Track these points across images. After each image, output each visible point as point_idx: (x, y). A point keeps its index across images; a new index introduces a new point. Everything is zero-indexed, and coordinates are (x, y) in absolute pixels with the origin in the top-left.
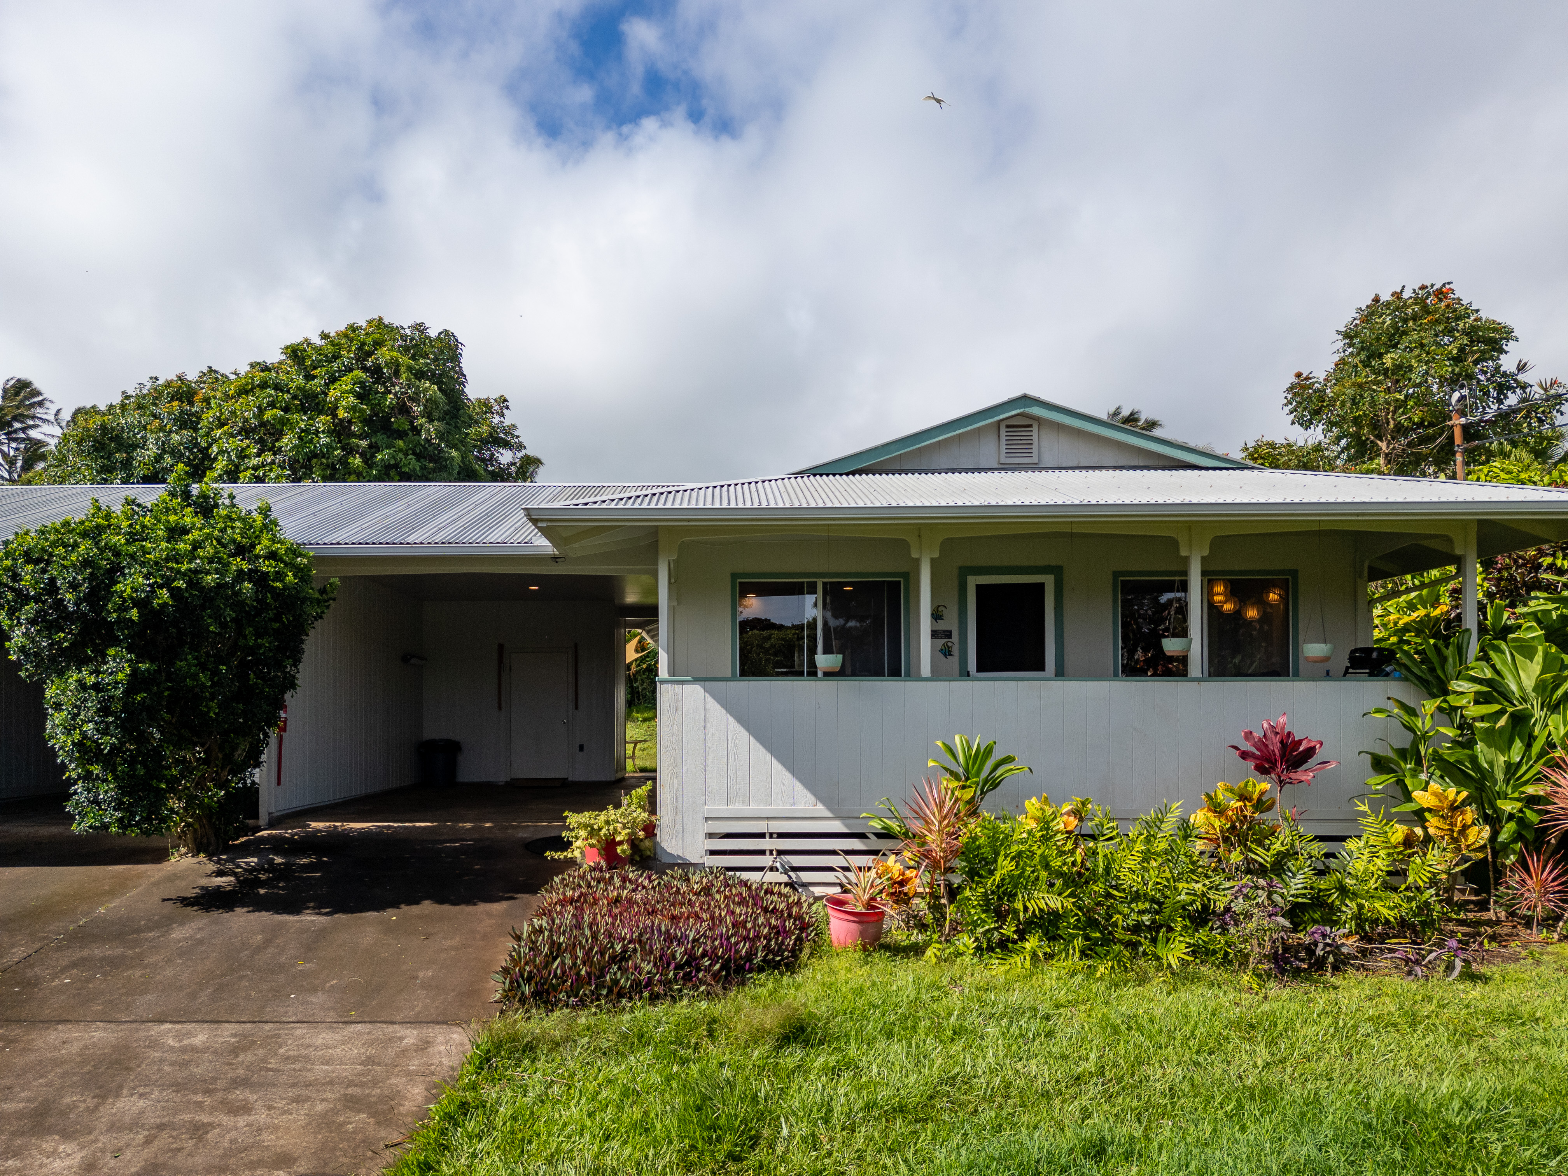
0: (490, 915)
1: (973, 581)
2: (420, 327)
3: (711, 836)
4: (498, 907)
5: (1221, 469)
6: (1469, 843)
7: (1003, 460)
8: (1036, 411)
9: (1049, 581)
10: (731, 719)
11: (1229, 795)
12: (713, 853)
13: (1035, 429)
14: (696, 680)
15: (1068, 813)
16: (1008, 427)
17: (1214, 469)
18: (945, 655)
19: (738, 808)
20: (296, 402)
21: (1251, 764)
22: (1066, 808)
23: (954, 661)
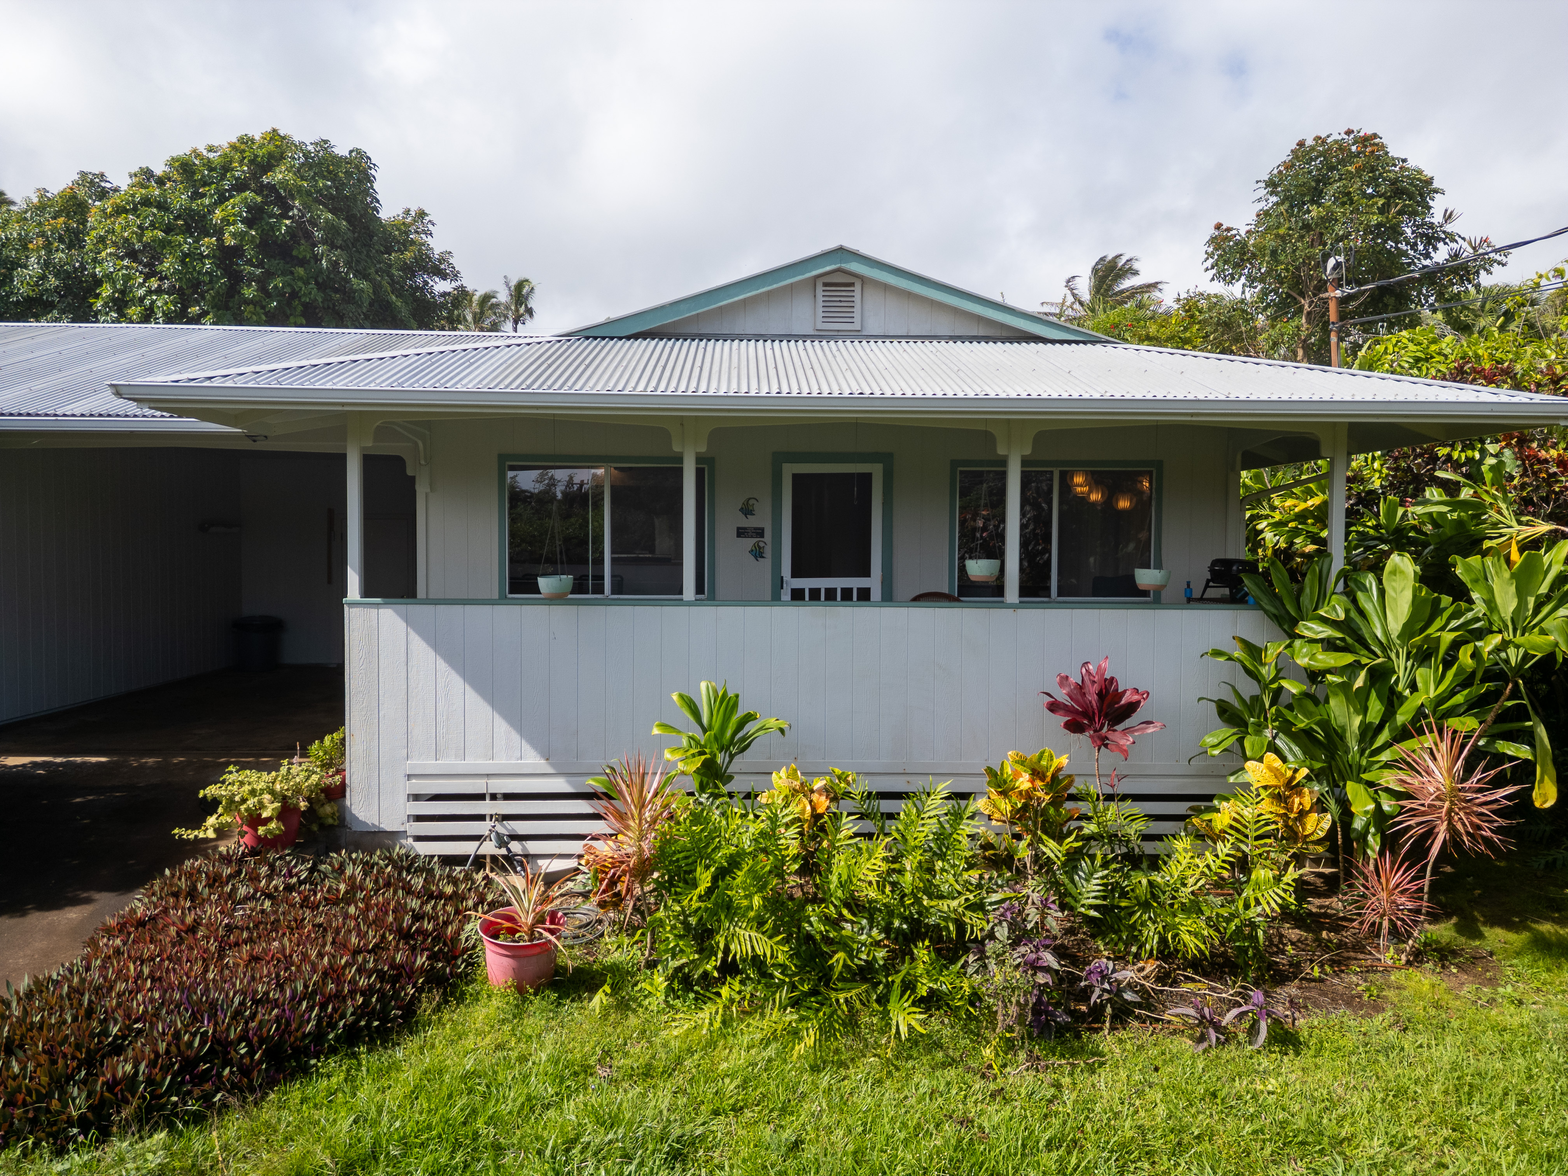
1: (789, 470)
2: (324, 144)
3: (417, 797)
5: (1069, 342)
6: (1306, 833)
7: (820, 326)
8: (855, 267)
9: (876, 470)
10: (433, 653)
11: (1019, 768)
12: (419, 818)
13: (857, 288)
15: (820, 792)
16: (826, 285)
17: (1062, 342)
18: (756, 557)
19: (450, 762)
20: (181, 222)
21: (1061, 719)
22: (818, 784)
23: (766, 563)
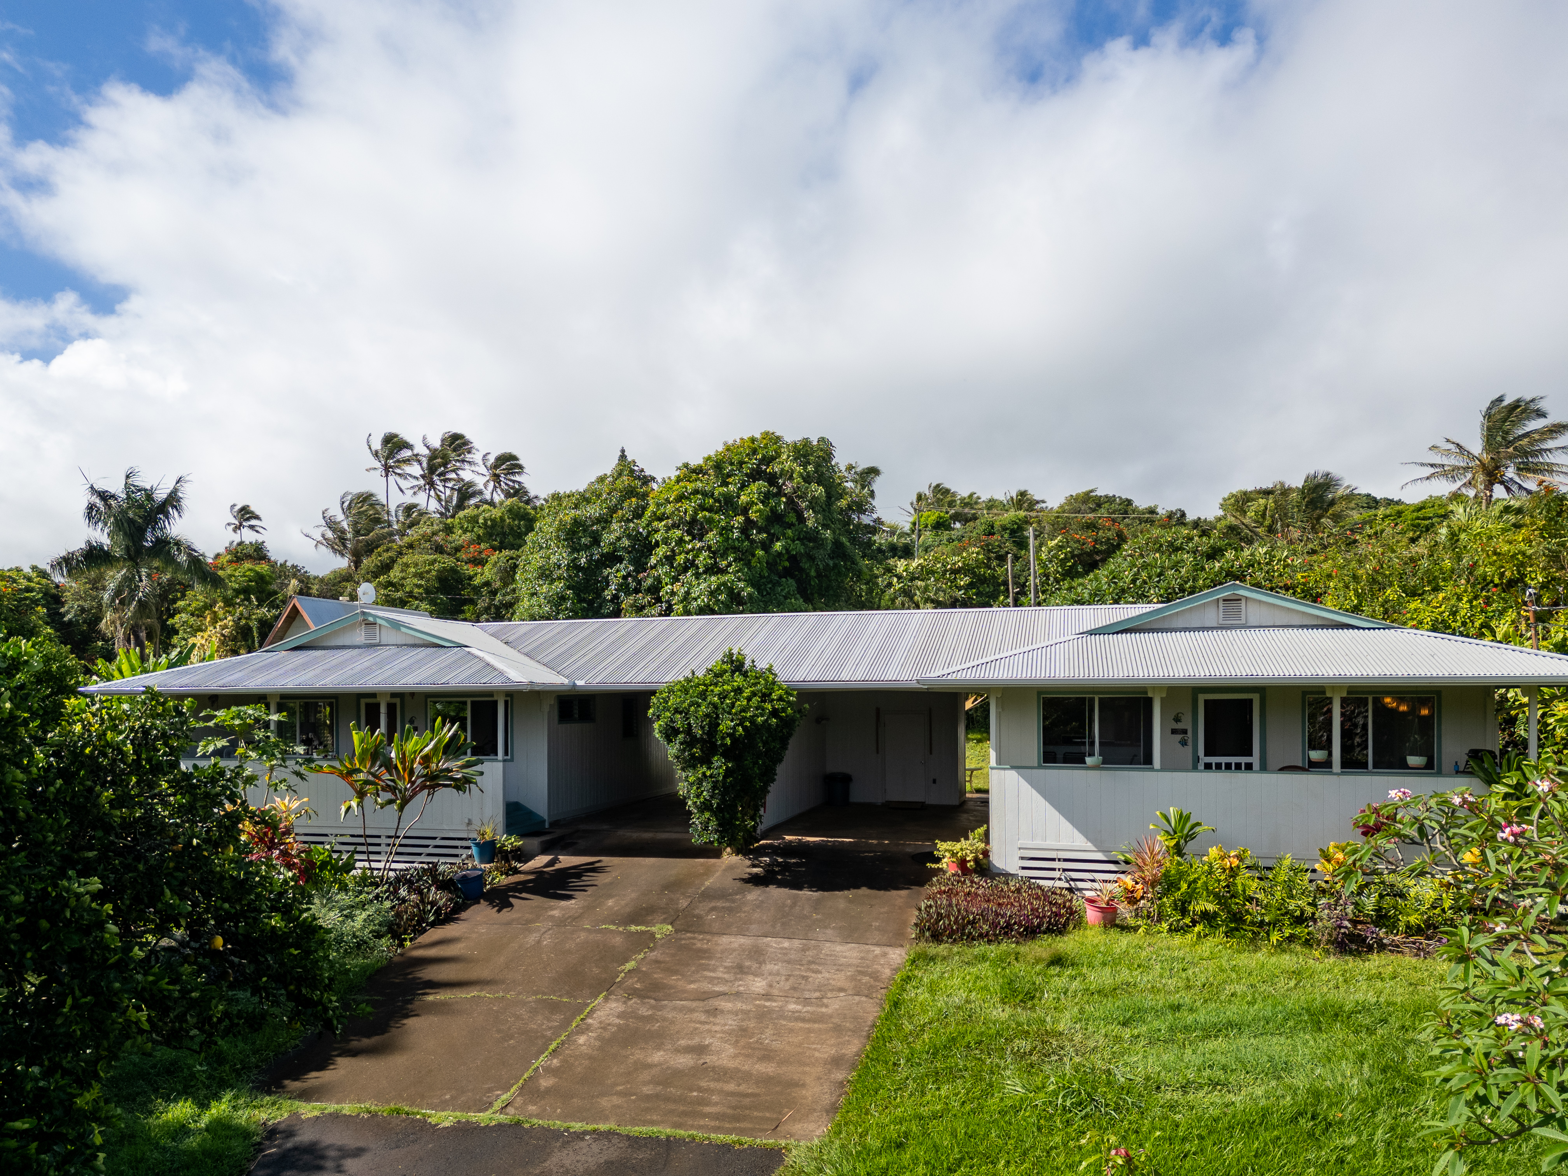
0: (901, 897)
1: (1202, 698)
3: (1022, 858)
4: (904, 893)
7: (1221, 622)
8: (1242, 592)
9: (1255, 697)
10: (1034, 792)
11: (1336, 849)
12: (1024, 868)
13: (1243, 602)
14: (1013, 768)
15: (1234, 857)
16: (1224, 600)
18: (1183, 745)
19: (1039, 843)
21: (1357, 830)
22: (1232, 853)
23: (1189, 749)
